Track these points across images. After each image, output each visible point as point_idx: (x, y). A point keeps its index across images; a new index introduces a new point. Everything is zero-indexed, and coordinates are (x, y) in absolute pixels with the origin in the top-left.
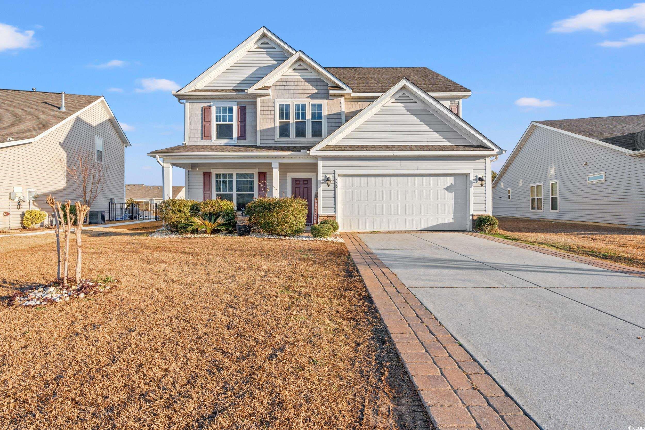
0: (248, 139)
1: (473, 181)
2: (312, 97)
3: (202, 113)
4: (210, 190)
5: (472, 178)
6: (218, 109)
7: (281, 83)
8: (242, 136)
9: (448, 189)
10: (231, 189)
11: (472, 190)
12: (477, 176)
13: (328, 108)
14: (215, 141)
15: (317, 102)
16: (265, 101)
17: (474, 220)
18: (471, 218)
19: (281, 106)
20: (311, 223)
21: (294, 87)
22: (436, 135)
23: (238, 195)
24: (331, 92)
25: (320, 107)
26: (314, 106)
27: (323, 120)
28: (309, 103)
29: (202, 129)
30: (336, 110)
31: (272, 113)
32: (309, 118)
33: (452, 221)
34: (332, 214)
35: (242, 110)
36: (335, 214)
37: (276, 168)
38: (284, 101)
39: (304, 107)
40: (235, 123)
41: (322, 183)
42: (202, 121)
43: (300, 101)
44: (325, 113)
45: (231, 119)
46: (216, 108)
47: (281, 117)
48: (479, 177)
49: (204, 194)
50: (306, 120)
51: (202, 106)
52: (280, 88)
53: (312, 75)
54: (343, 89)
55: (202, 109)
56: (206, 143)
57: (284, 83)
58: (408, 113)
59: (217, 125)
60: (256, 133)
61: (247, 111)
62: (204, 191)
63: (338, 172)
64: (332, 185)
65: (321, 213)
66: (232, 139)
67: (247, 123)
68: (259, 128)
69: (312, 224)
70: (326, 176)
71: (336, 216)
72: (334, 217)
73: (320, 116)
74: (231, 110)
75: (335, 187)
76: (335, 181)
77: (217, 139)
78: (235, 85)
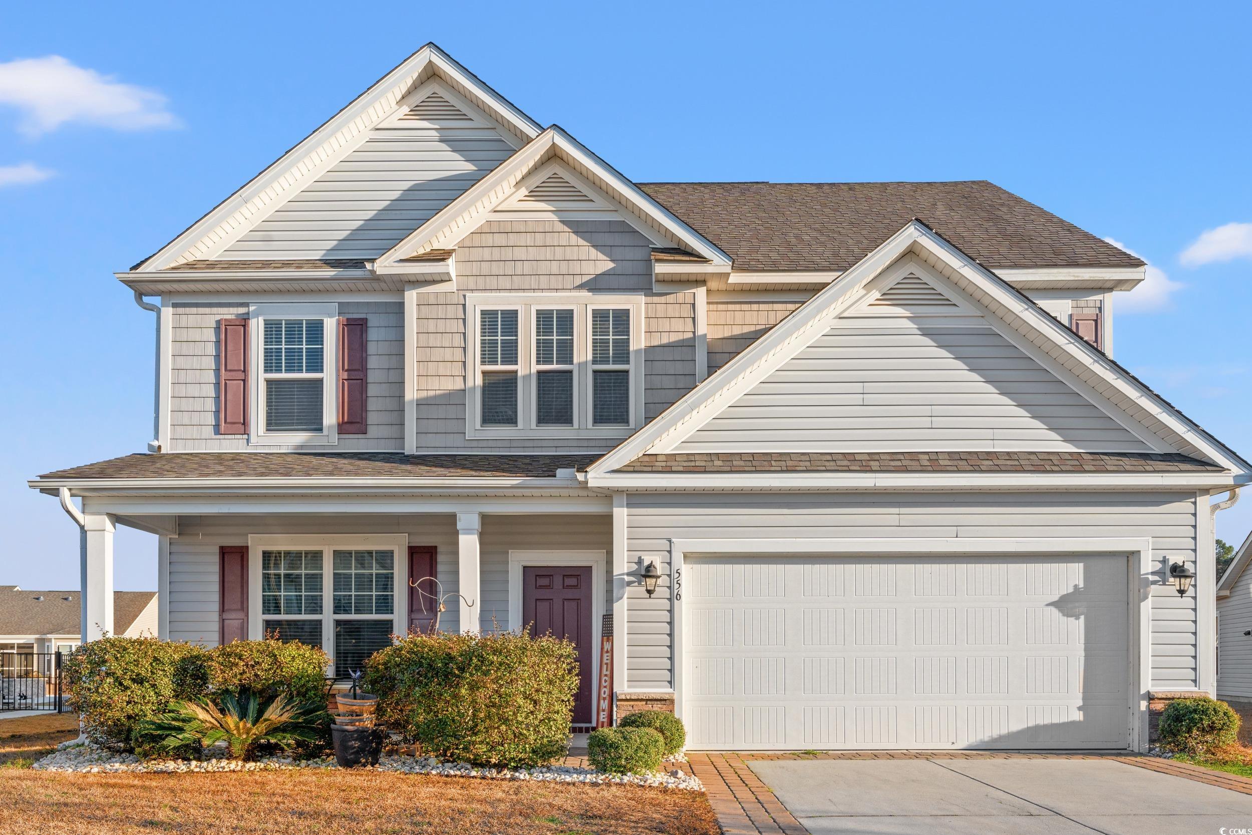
0: (372, 431)
1: (1151, 578)
2: (596, 285)
3: (218, 342)
4: (244, 607)
5: (1148, 565)
6: (272, 329)
7: (489, 240)
8: (354, 421)
9: (1064, 604)
10: (316, 606)
11: (1146, 608)
12: (1164, 561)
13: (648, 325)
14: (263, 438)
15: (611, 302)
16: (432, 300)
17: (1154, 715)
18: (1144, 705)
19: (488, 317)
20: (590, 722)
21: (533, 253)
22: (1022, 418)
23: (338, 623)
24: (660, 269)
25: (622, 318)
26: (600, 316)
27: (631, 367)
28: (584, 306)
29: (217, 398)
30: (677, 332)
31: (458, 340)
32: (583, 359)
33: (1078, 716)
34: (661, 690)
35: (355, 330)
36: (671, 690)
37: (468, 531)
38: (500, 302)
39: (566, 319)
40: (330, 377)
41: (629, 584)
42: (217, 371)
43: (555, 302)
44: (638, 341)
45: (316, 362)
46: (267, 323)
47: (488, 356)
48: (1171, 563)
49: (222, 621)
50: (574, 368)
51: (218, 318)
52: (486, 254)
53: (596, 212)
54: (701, 259)
55: (217, 329)
56: (232, 445)
57: (500, 240)
58: (927, 341)
59: (269, 382)
60: (402, 411)
61: (373, 334)
62: (223, 610)
63: (682, 545)
64: (662, 592)
65: (622, 687)
66: (321, 430)
67: (372, 377)
68: (411, 393)
69: (594, 724)
70: (640, 561)
71: (675, 697)
72: (668, 702)
73: (623, 354)
74: (316, 330)
75: (674, 597)
76: (674, 578)
77: (267, 430)
78: (331, 244)
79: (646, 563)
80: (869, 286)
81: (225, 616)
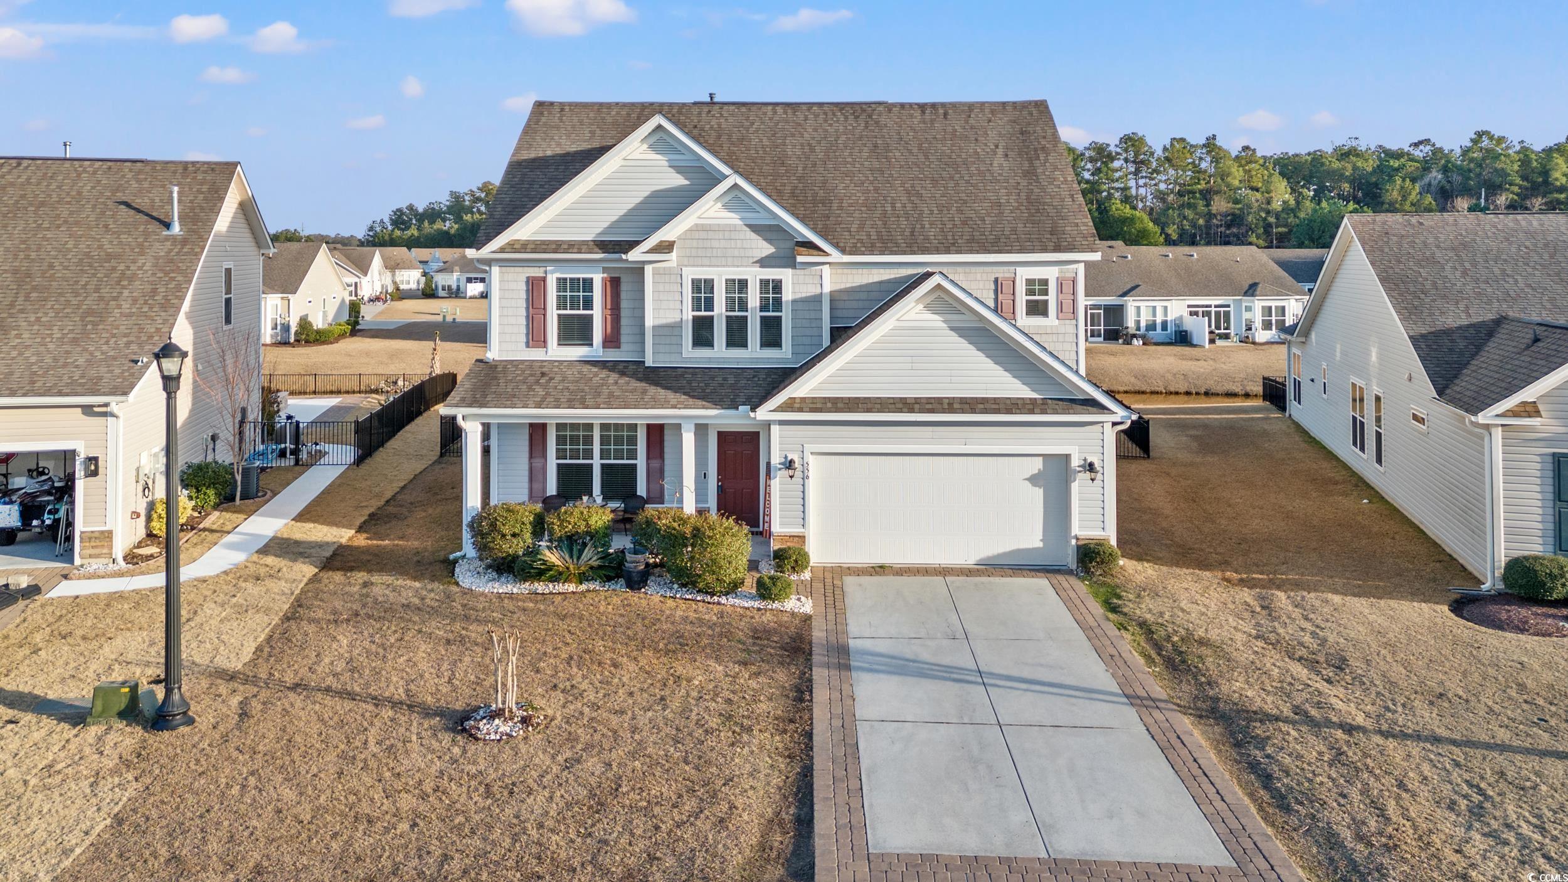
0: (624, 347)
1: (1078, 469)
2: (764, 262)
3: (527, 290)
4: (544, 456)
5: (1075, 462)
6: (562, 282)
7: (696, 235)
8: (612, 340)
9: (1034, 480)
10: (589, 454)
11: (1075, 487)
12: (1085, 460)
13: (793, 288)
14: (556, 351)
15: (772, 274)
16: (662, 272)
17: (1079, 547)
18: (1074, 542)
19: (697, 285)
20: (759, 527)
21: (723, 244)
22: (1007, 377)
23: (603, 465)
24: (800, 259)
25: (777, 286)
26: (764, 283)
27: (783, 314)
28: (755, 275)
29: (528, 325)
30: (811, 290)
31: (678, 297)
32: (754, 305)
33: (1041, 545)
34: (797, 530)
35: (614, 284)
36: (803, 530)
37: (687, 431)
38: (703, 273)
39: (743, 284)
40: (597, 313)
41: (780, 469)
42: (527, 308)
43: (737, 273)
44: (787, 295)
45: (588, 304)
46: (559, 279)
47: (696, 306)
48: (1089, 461)
49: (531, 464)
50: (748, 314)
51: (528, 275)
52: (695, 243)
53: (762, 220)
54: (826, 254)
55: (527, 282)
56: (537, 354)
57: (703, 235)
58: (952, 333)
59: (559, 315)
60: (642, 334)
61: (624, 287)
62: (531, 457)
63: (809, 448)
64: (798, 474)
65: (777, 528)
66: (592, 345)
67: (623, 313)
68: (649, 322)
69: (761, 529)
70: (786, 457)
71: (806, 535)
72: (802, 538)
73: (778, 304)
74: (588, 284)
75: (805, 478)
76: (805, 466)
77: (559, 345)
78: (599, 230)
79: (789, 459)
80: (918, 301)
81: (533, 461)
